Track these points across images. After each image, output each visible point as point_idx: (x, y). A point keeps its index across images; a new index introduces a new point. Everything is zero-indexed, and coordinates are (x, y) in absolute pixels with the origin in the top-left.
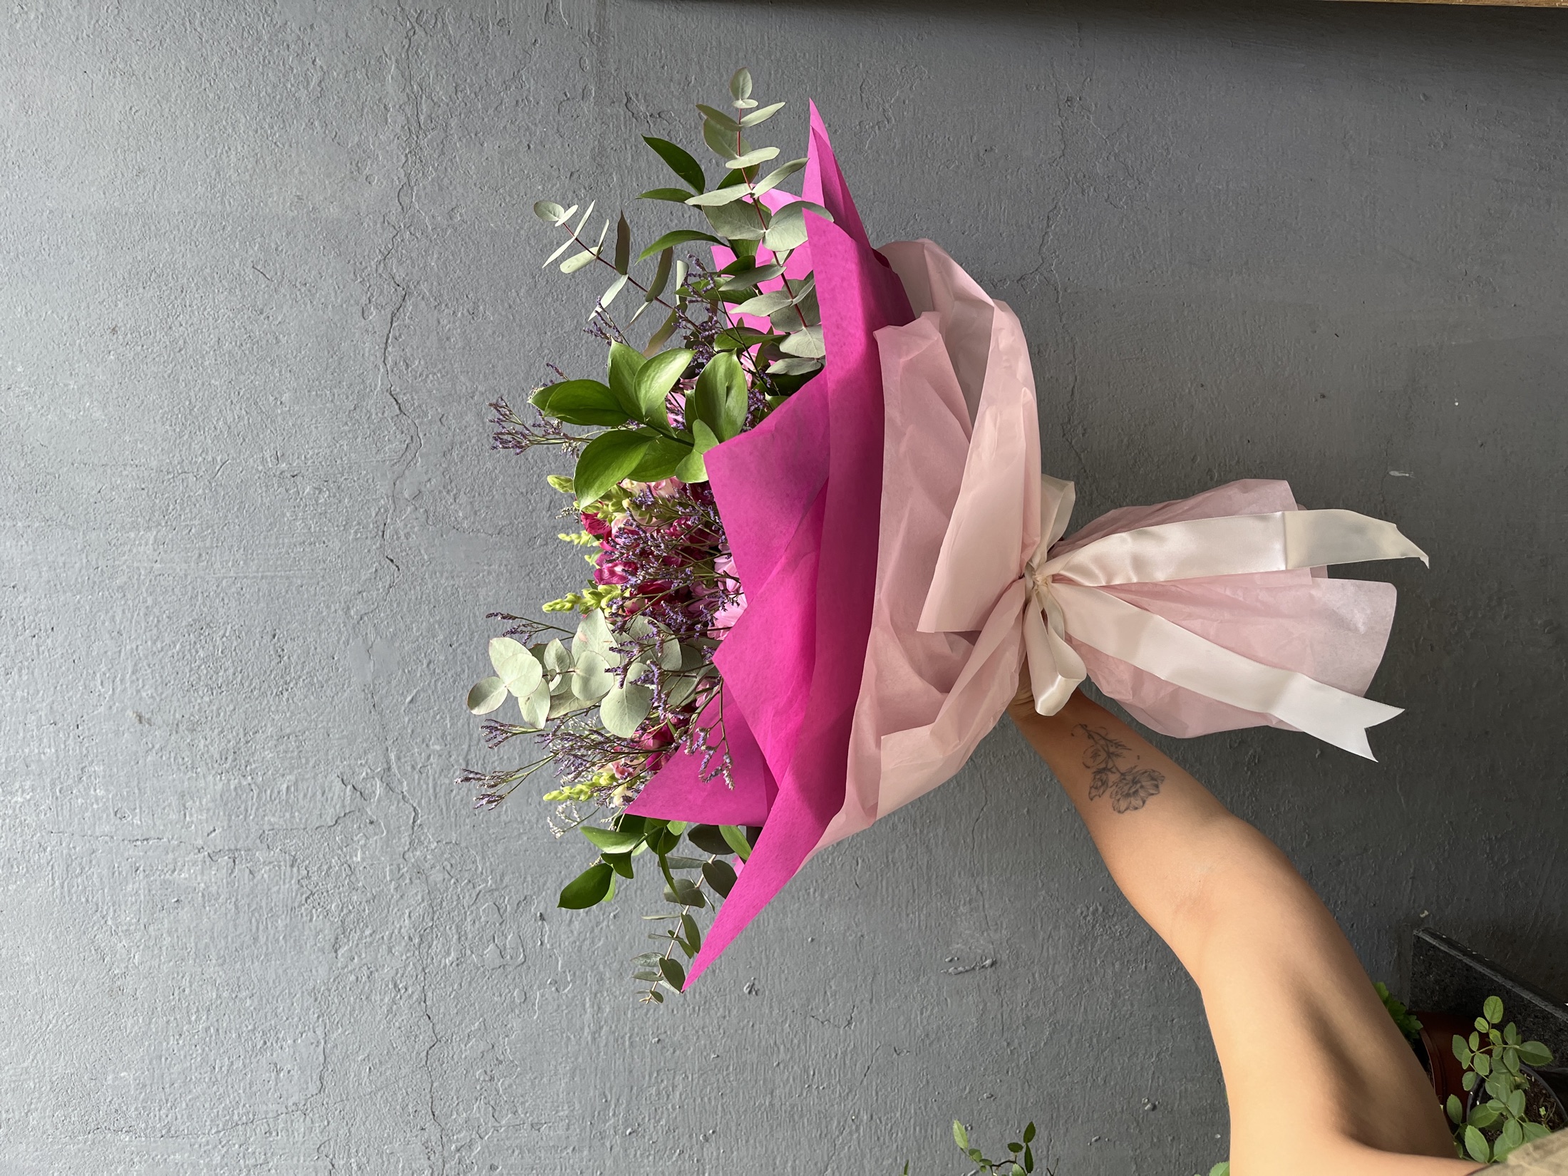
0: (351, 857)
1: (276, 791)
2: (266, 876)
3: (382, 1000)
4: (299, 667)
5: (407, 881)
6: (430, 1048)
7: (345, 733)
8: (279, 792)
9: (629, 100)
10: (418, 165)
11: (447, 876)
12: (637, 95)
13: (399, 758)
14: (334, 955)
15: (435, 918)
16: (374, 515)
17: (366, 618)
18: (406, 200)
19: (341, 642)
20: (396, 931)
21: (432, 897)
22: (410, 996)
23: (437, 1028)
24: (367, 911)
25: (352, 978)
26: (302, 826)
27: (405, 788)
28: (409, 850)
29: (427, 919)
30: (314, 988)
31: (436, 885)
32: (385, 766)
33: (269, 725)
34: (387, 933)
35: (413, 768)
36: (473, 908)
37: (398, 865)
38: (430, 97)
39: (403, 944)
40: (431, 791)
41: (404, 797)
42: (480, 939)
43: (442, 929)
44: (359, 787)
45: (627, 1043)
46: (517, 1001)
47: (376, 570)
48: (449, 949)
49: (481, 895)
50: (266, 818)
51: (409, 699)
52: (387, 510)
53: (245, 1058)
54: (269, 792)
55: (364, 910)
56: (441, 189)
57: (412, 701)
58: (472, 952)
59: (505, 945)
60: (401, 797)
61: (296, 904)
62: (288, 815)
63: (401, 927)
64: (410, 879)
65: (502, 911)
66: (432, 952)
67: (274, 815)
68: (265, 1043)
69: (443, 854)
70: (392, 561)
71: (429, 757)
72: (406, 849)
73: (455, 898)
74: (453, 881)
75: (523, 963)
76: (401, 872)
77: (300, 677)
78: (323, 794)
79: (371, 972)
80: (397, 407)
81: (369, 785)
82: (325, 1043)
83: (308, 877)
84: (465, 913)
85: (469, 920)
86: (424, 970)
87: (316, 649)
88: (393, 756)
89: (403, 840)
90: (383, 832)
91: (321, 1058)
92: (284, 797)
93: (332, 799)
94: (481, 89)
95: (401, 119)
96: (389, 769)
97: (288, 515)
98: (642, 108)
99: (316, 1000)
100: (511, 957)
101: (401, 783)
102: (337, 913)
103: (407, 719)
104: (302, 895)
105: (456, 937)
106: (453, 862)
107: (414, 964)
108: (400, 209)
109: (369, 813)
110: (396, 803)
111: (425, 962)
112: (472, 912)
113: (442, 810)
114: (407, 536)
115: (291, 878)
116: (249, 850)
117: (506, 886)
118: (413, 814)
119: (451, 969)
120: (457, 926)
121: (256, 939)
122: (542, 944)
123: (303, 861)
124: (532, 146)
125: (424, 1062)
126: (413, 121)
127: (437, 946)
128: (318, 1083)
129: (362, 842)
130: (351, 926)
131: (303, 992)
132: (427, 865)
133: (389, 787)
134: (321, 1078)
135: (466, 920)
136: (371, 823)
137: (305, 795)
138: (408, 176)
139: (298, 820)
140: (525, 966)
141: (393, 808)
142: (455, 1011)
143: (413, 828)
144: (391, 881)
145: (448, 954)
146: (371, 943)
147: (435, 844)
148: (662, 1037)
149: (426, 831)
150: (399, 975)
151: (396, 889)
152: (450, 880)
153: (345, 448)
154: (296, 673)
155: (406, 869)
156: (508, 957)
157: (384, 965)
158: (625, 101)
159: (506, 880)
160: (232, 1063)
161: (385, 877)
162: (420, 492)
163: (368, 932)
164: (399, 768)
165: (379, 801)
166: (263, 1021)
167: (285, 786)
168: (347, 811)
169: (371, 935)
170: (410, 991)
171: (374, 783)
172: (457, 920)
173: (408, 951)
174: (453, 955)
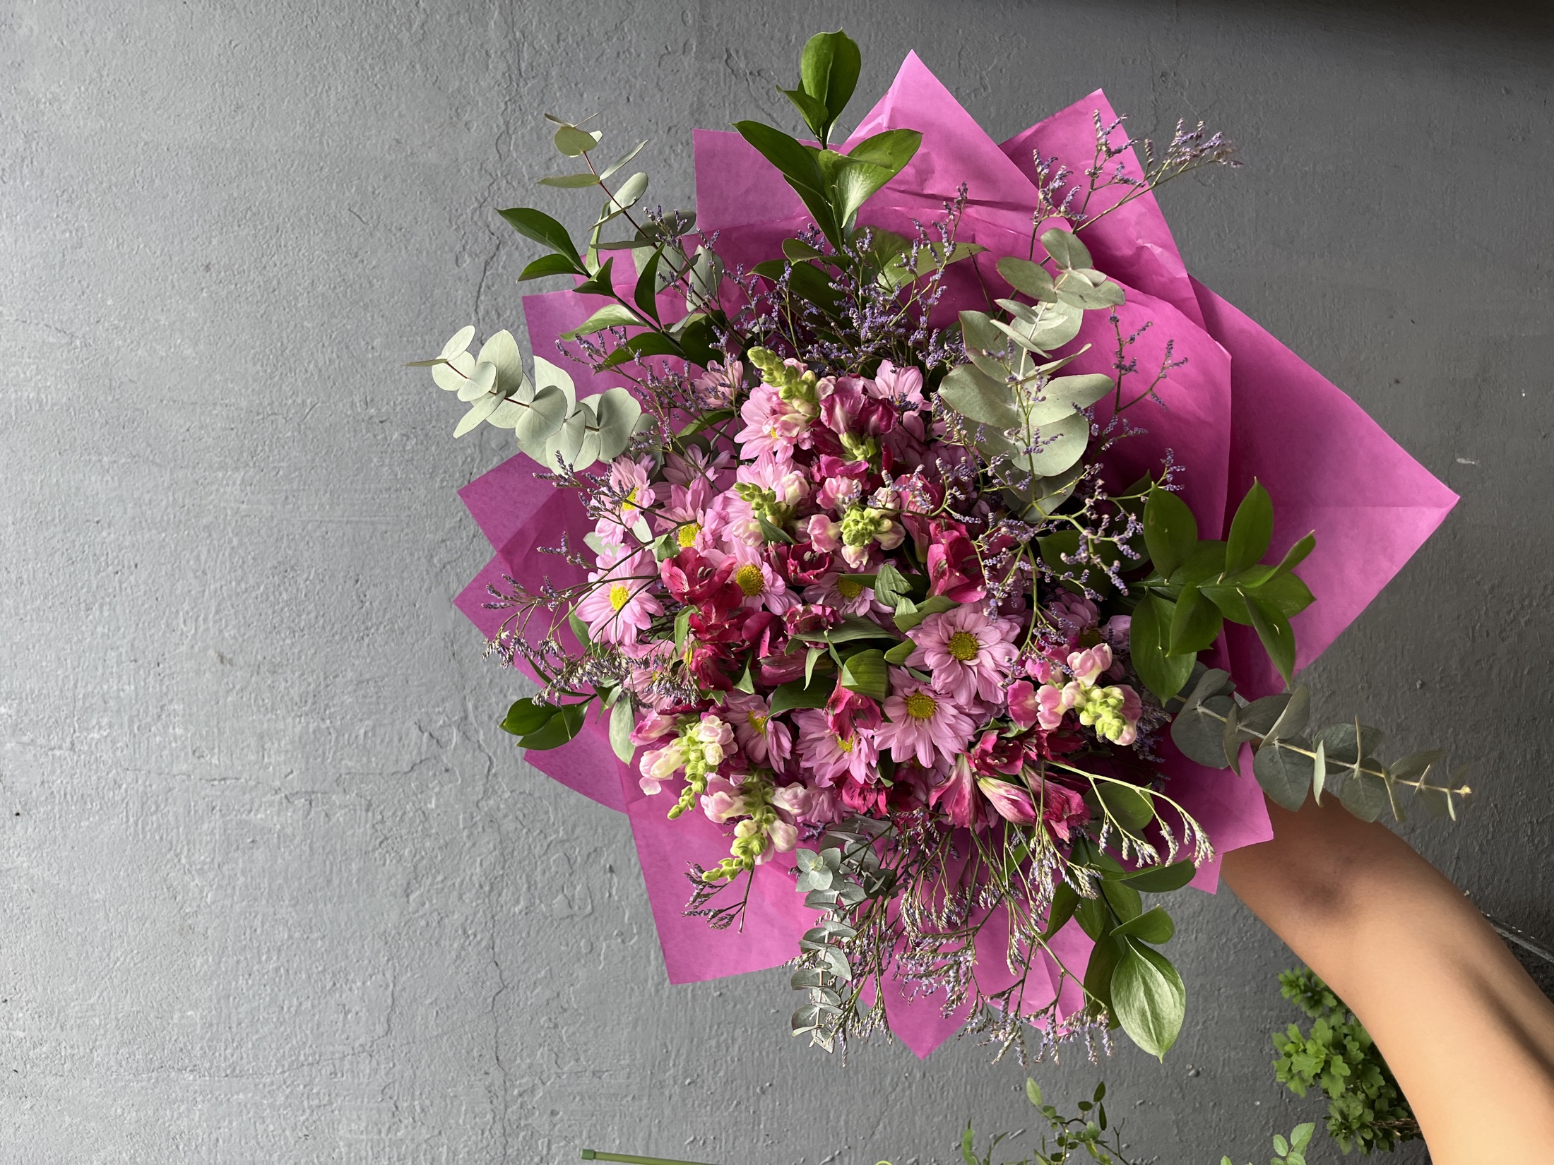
2: (341, 819)
4: (380, 614)
6: (497, 994)
9: (729, 56)
10: (517, 113)
11: (519, 826)
12: (737, 52)
13: (476, 708)
14: (405, 899)
15: (507, 866)
18: (504, 149)
21: (504, 845)
22: (479, 943)
24: (439, 858)
27: (481, 737)
29: (498, 868)
30: (385, 932)
31: (508, 833)
33: (349, 670)
35: (490, 717)
36: (544, 858)
37: (472, 814)
38: (531, 44)
39: (474, 891)
41: (480, 746)
42: (550, 889)
44: (436, 734)
48: (518, 898)
49: (552, 845)
50: (343, 762)
53: (314, 999)
54: (346, 736)
55: (436, 857)
56: (539, 138)
59: (573, 896)
60: (476, 745)
61: (370, 848)
63: (472, 875)
65: (572, 862)
66: (502, 900)
67: (351, 760)
68: (334, 984)
69: (516, 803)
72: (480, 797)
73: (526, 847)
74: (525, 831)
75: (590, 914)
76: (475, 820)
78: (400, 739)
81: (446, 733)
85: (539, 869)
88: (470, 705)
89: (477, 789)
90: (457, 780)
91: (390, 1001)
92: (361, 742)
93: (409, 746)
94: (583, 39)
95: (502, 66)
96: (466, 718)
97: (375, 460)
98: (742, 65)
100: (579, 908)
101: (477, 731)
104: (376, 839)
105: (525, 886)
106: (526, 812)
108: (497, 157)
112: (542, 862)
113: (516, 760)
116: (326, 793)
117: (578, 838)
118: (488, 763)
120: (528, 876)
121: (329, 882)
122: (610, 896)
124: (631, 99)
125: (490, 1008)
126: (514, 68)
127: (506, 895)
128: (386, 1025)
129: (437, 790)
130: (424, 872)
132: (500, 815)
133: (465, 736)
134: (388, 1021)
138: (507, 124)
139: (374, 765)
140: (592, 918)
141: (469, 756)
145: (517, 902)
146: (443, 889)
147: (509, 794)
149: (500, 780)
150: (469, 922)
151: (469, 837)
152: (521, 830)
154: (377, 618)
155: (479, 818)
156: (576, 908)
158: (725, 57)
159: (578, 831)
160: (301, 1004)
161: (458, 825)
164: (476, 717)
165: (455, 749)
166: (334, 962)
167: (362, 731)
170: (479, 937)
172: (528, 869)
173: (478, 898)
174: (522, 904)
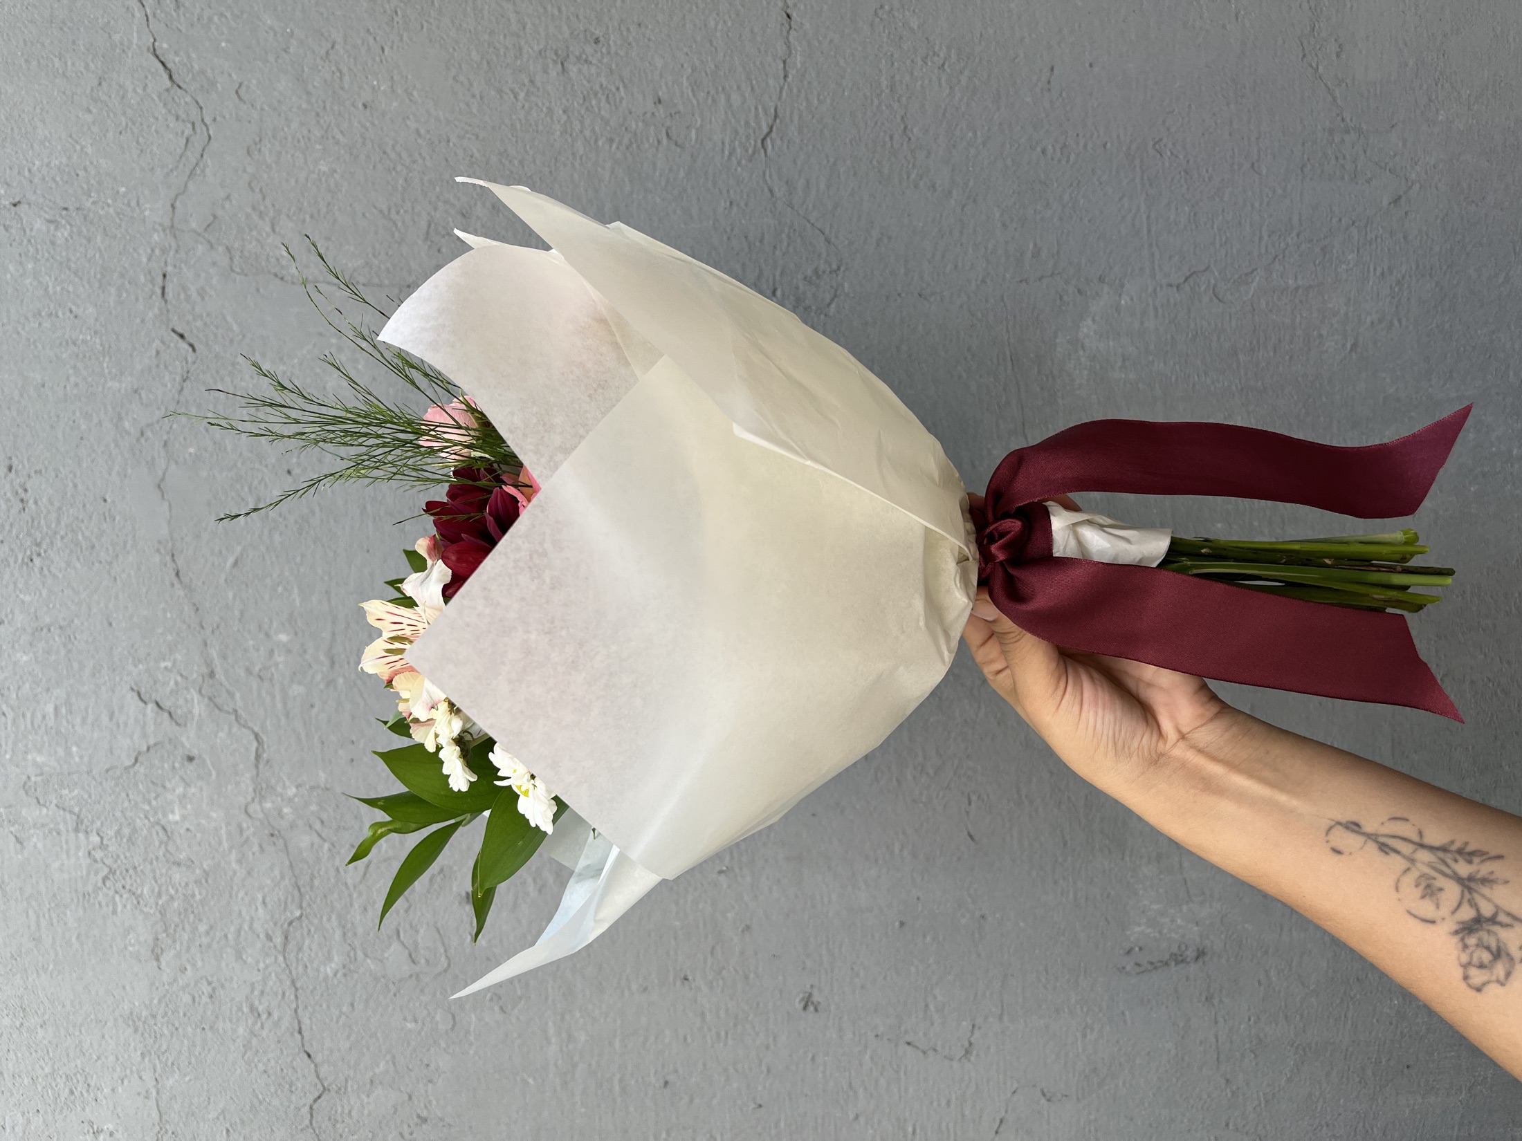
0: (165, 815)
1: (39, 715)
3: (234, 1031)
5: (256, 848)
7: (135, 619)
8: (44, 717)
16: (144, 260)
17: (149, 433)
19: (114, 474)
20: (246, 927)
23: (323, 1070)
25: (187, 998)
26: (85, 768)
28: (253, 800)
32: (205, 670)
34: (232, 929)
40: (279, 705)
43: (316, 921)
45: (617, 1088)
46: (442, 1027)
47: (158, 353)
51: (231, 561)
52: (164, 251)
57: (236, 563)
58: (366, 955)
62: (61, 752)
64: (261, 846)
70: (182, 336)
71: (271, 652)
77: (55, 533)
79: (214, 989)
80: (166, 77)
82: (158, 1093)
83: (102, 846)
84: (350, 895)
86: (293, 983)
87: (75, 486)
99: (136, 1030)
102: (152, 901)
103: (230, 595)
107: (277, 976)
109: (187, 745)
110: (226, 728)
111: (294, 972)
114: (202, 293)
115: (78, 848)
119: (336, 982)
123: (93, 822)
131: (116, 1020)
135: (351, 905)
136: (191, 759)
137: (84, 720)
142: (348, 1045)
143: (257, 766)
144: (231, 848)
148: (671, 1078)
153: (89, 150)
157: (232, 979)
162: (215, 217)
163: (202, 928)
168: (151, 742)
169: (208, 933)
171: (189, 697)
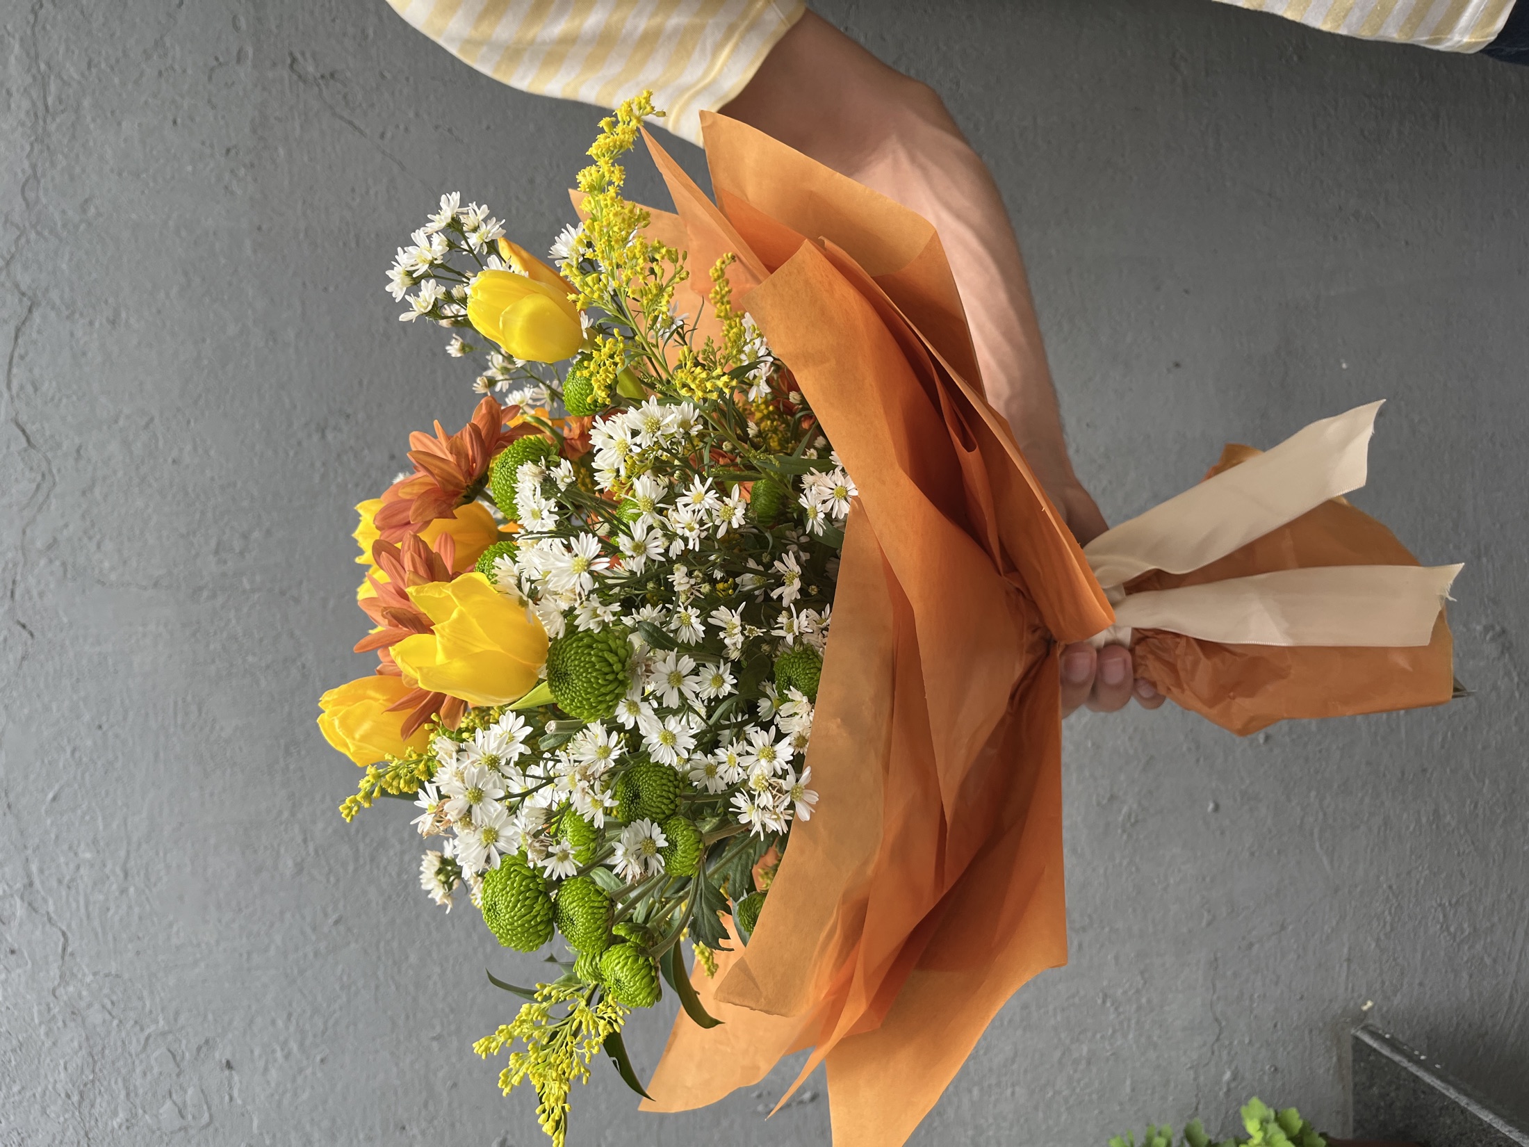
9: (294, 60)
10: (45, 154)
11: (108, 1017)
12: (303, 54)
13: (41, 871)
15: (97, 1069)
18: (31, 195)
21: (92, 1042)
27: (51, 908)
29: (87, 1071)
31: (95, 1027)
35: (60, 882)
36: (143, 1056)
37: (48, 1005)
38: (59, 76)
39: (60, 1102)
41: (50, 919)
42: (154, 1094)
48: (116, 1108)
49: (151, 1040)
56: (72, 179)
60: (46, 919)
63: (55, 1082)
65: (178, 1058)
66: (96, 1111)
69: (101, 989)
72: (56, 983)
73: (119, 1043)
74: (115, 1022)
75: (208, 1125)
76: (52, 1013)
81: (7, 906)
88: (34, 868)
89: (52, 973)
90: (27, 964)
94: (117, 61)
95: (26, 104)
96: (31, 884)
98: (311, 69)
100: (194, 1117)
101: (45, 900)
105: (123, 1093)
106: (114, 998)
108: (24, 205)
112: (141, 1062)
113: (96, 935)
117: (183, 1028)
118: (62, 939)
120: (124, 1080)
122: (231, 1099)
124: (179, 121)
126: (40, 105)
127: (101, 1105)
132: (83, 1004)
133: (32, 907)
138: (34, 167)
140: (211, 1129)
141: (38, 933)
145: (115, 1114)
146: (21, 1102)
149: (78, 960)
150: (57, 1142)
151: (47, 1034)
152: (111, 1022)
155: (57, 1010)
156: (190, 1117)
158: (289, 61)
159: (182, 1019)
161: (33, 1019)
164: (42, 883)
165: (20, 925)
172: (123, 1071)
173: (67, 1111)
174: (122, 1115)
